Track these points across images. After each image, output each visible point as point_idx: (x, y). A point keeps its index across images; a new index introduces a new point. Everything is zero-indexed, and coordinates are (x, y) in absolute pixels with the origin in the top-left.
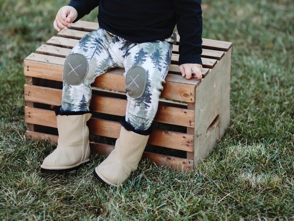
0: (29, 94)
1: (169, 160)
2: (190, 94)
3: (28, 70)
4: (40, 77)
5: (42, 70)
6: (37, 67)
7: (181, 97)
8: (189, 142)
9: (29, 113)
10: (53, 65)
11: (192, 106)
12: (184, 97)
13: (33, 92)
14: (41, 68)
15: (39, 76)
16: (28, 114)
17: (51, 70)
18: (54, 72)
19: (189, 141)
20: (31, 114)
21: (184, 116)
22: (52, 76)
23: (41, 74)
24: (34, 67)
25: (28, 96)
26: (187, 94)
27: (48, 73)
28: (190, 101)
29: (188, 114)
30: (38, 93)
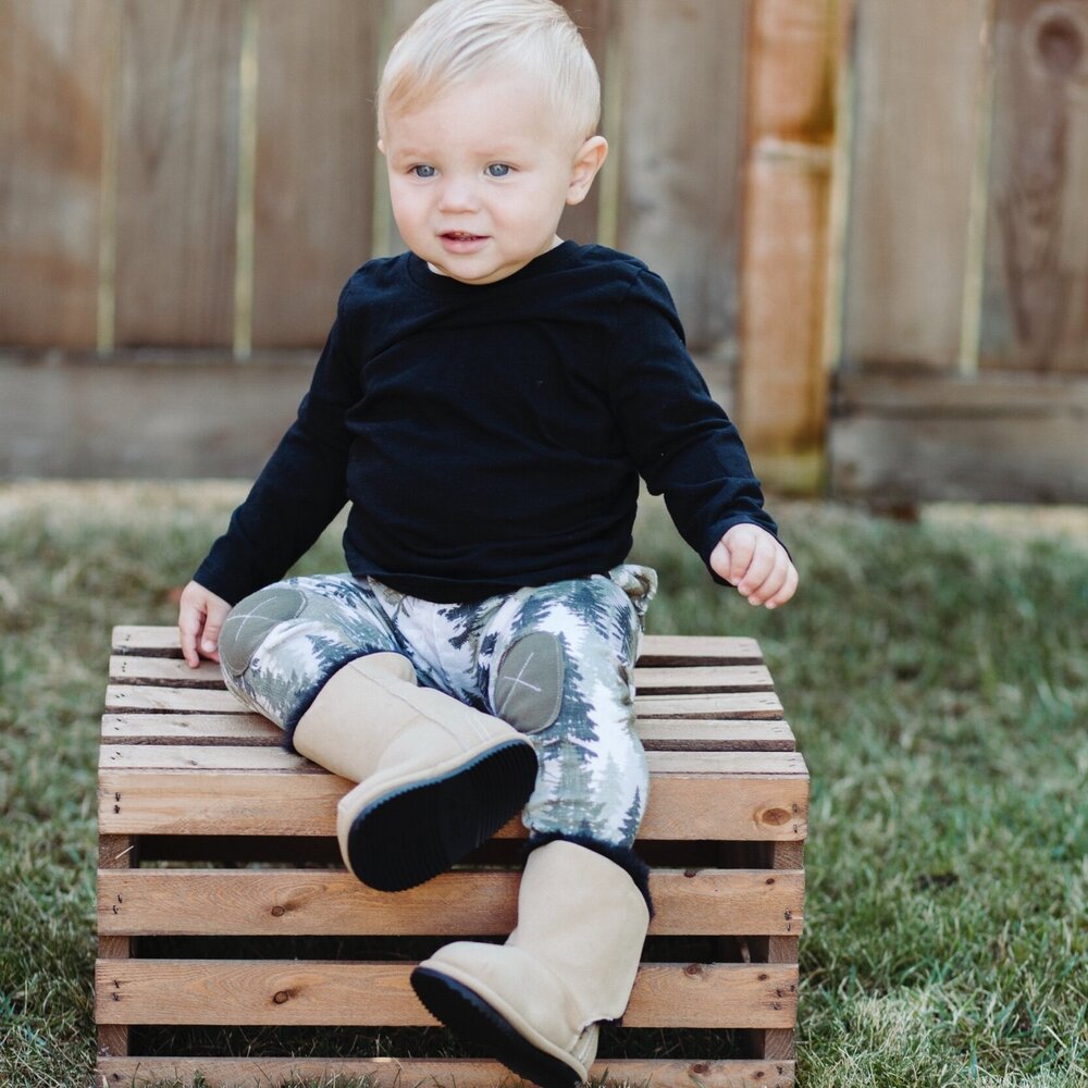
0: (118, 905)
1: (700, 1075)
2: (789, 809)
3: (117, 810)
4: (170, 832)
5: (178, 802)
6: (159, 793)
7: (757, 824)
8: (779, 993)
9: (117, 984)
10: (228, 773)
11: (791, 853)
12: (765, 825)
13: (137, 895)
14: (174, 792)
15: (166, 827)
16: (112, 989)
17: (217, 794)
18: (229, 802)
19: (780, 987)
20: (122, 987)
21: (767, 897)
22: (223, 821)
23: (177, 819)
24: (140, 793)
25: (113, 917)
26: (778, 809)
27: (206, 810)
28: (793, 837)
29: (778, 887)
30: (156, 895)
